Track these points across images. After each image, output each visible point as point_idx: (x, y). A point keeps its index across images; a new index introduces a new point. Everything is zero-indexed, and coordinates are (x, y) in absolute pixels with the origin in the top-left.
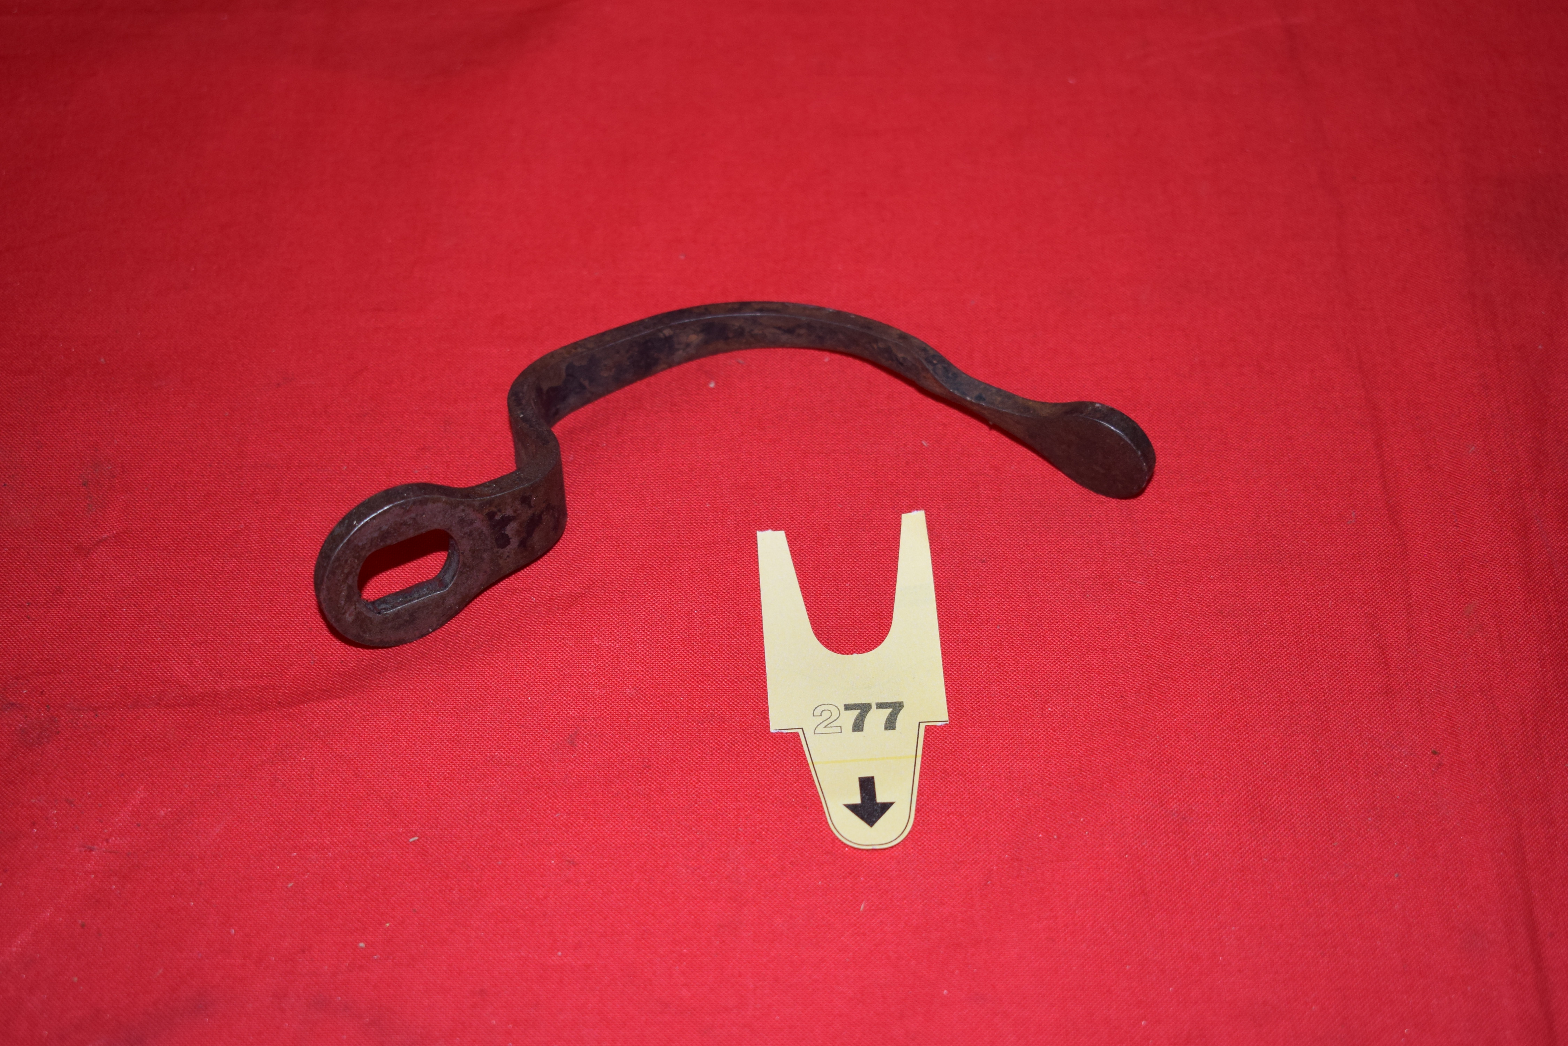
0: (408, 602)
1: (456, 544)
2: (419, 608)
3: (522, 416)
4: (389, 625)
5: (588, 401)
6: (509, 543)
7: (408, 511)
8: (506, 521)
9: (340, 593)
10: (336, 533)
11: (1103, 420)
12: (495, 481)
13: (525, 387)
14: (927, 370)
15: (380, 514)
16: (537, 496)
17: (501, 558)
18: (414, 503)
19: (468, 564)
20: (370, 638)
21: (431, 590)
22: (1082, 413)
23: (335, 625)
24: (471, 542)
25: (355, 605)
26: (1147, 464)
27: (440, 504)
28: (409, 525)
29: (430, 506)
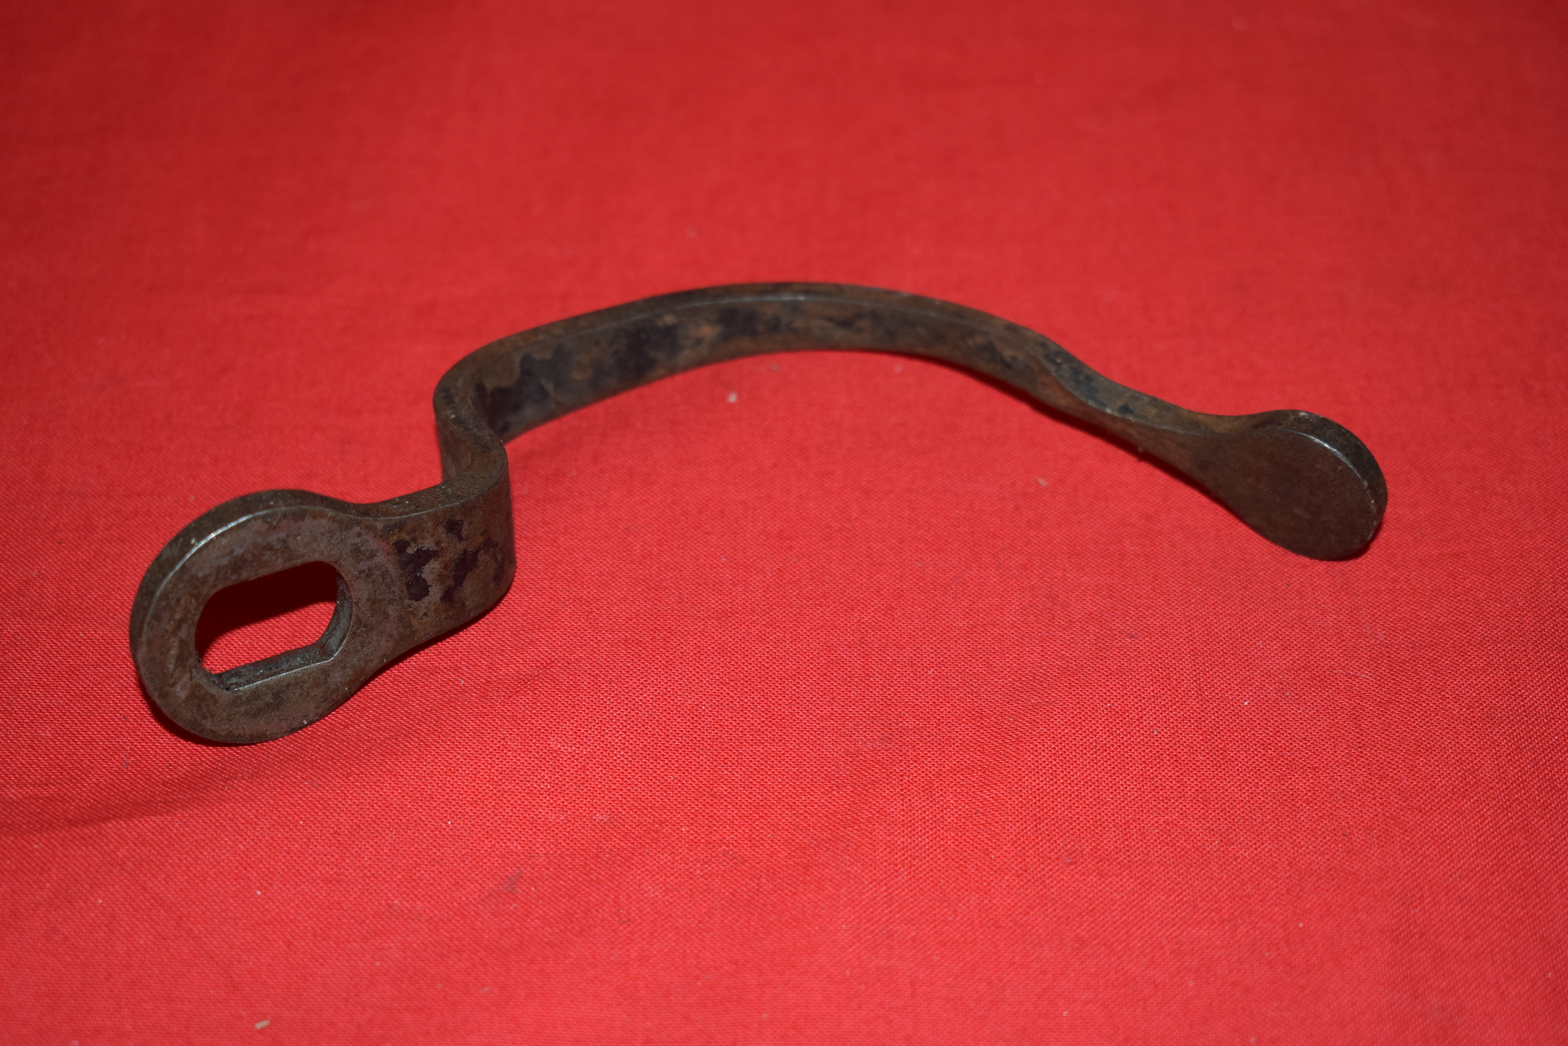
0: (272, 675)
1: (348, 588)
2: (288, 685)
3: (453, 416)
4: (243, 709)
5: (551, 416)
6: (427, 593)
7: (274, 528)
8: (423, 557)
9: (168, 651)
10: (164, 558)
11: (1311, 434)
12: (409, 497)
13: (460, 382)
14: (1046, 372)
15: (232, 529)
16: (471, 523)
17: (415, 616)
18: (285, 516)
19: (364, 622)
20: (213, 728)
21: (307, 660)
22: (1279, 424)
23: (158, 702)
24: (370, 586)
25: (191, 672)
26: (1376, 502)
27: (324, 521)
28: (277, 550)
29: (308, 522)
